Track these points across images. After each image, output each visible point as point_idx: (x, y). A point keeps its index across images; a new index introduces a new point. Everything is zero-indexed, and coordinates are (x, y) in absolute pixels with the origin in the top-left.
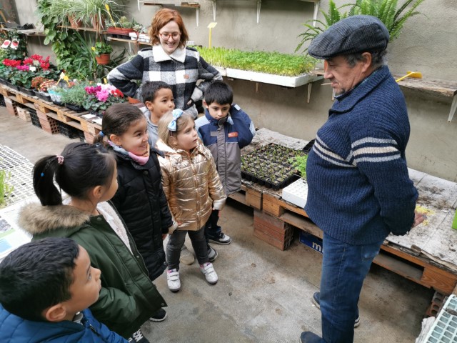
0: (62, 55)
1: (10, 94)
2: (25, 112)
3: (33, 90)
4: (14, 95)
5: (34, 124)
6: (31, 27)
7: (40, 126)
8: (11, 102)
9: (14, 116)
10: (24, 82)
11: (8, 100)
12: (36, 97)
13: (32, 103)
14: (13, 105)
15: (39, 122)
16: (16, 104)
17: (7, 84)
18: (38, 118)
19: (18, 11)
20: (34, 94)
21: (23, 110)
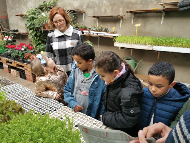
0: (37, 43)
1: (8, 62)
2: (16, 72)
3: (25, 60)
4: (11, 63)
5: (21, 77)
6: (17, 31)
7: (25, 78)
8: (7, 66)
9: (8, 74)
10: (19, 56)
11: (5, 66)
12: (25, 63)
13: (23, 67)
14: (8, 68)
15: (25, 76)
16: (10, 67)
17: (7, 57)
18: (25, 74)
19: (10, 24)
20: (24, 62)
21: (15, 71)
